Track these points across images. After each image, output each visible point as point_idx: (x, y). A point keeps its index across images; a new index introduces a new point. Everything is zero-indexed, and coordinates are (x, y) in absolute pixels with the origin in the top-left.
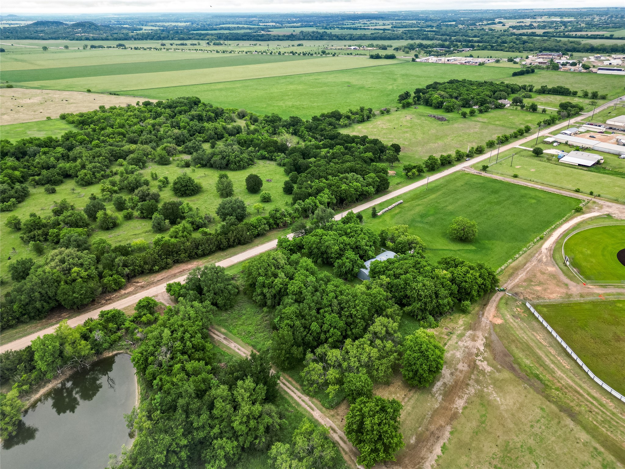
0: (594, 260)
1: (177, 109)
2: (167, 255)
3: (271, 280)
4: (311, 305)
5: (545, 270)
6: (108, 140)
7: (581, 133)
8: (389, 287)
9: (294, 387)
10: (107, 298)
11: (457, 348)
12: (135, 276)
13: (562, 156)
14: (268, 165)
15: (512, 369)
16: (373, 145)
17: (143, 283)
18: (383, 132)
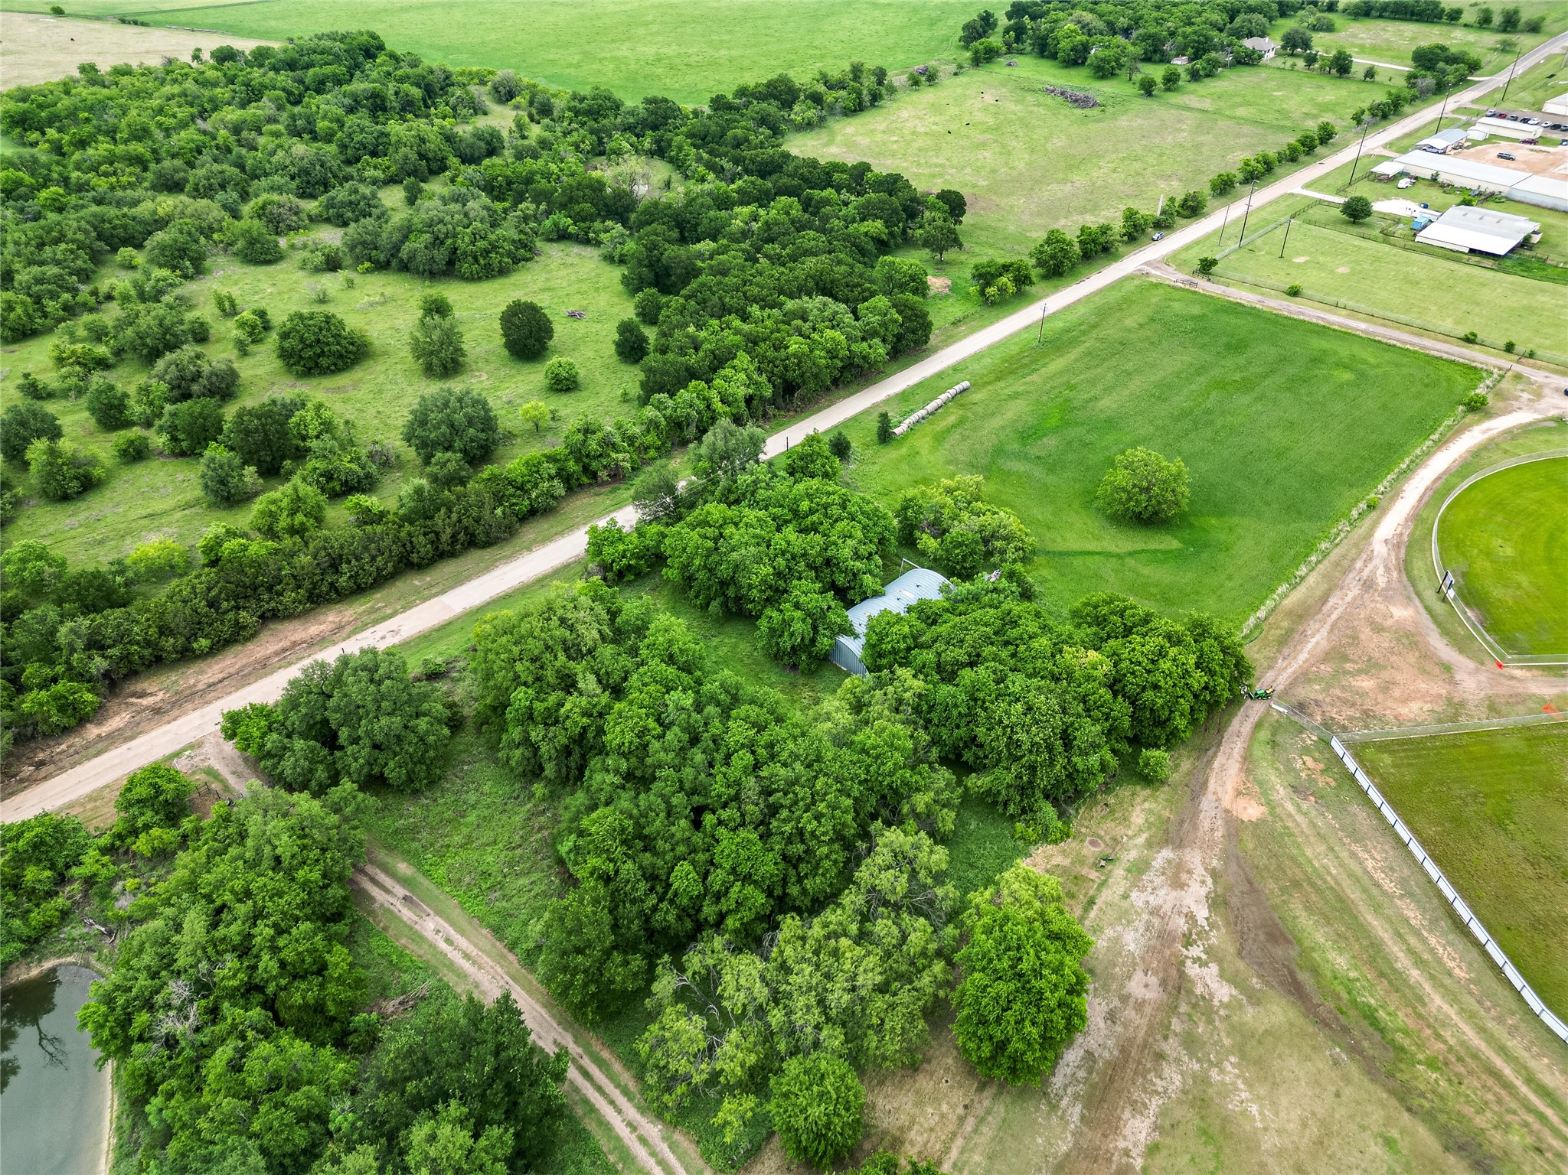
0: (1523, 579)
1: (311, 72)
2: (236, 598)
3: (552, 699)
4: (675, 801)
5: (1385, 618)
6: (95, 181)
7: (1475, 143)
8: (923, 712)
9: (618, 1086)
10: (41, 756)
11: (1125, 916)
12: (133, 674)
13: (1424, 221)
14: (576, 261)
15: (1295, 990)
16: (884, 196)
17: (161, 695)
18: (915, 145)
